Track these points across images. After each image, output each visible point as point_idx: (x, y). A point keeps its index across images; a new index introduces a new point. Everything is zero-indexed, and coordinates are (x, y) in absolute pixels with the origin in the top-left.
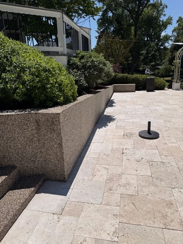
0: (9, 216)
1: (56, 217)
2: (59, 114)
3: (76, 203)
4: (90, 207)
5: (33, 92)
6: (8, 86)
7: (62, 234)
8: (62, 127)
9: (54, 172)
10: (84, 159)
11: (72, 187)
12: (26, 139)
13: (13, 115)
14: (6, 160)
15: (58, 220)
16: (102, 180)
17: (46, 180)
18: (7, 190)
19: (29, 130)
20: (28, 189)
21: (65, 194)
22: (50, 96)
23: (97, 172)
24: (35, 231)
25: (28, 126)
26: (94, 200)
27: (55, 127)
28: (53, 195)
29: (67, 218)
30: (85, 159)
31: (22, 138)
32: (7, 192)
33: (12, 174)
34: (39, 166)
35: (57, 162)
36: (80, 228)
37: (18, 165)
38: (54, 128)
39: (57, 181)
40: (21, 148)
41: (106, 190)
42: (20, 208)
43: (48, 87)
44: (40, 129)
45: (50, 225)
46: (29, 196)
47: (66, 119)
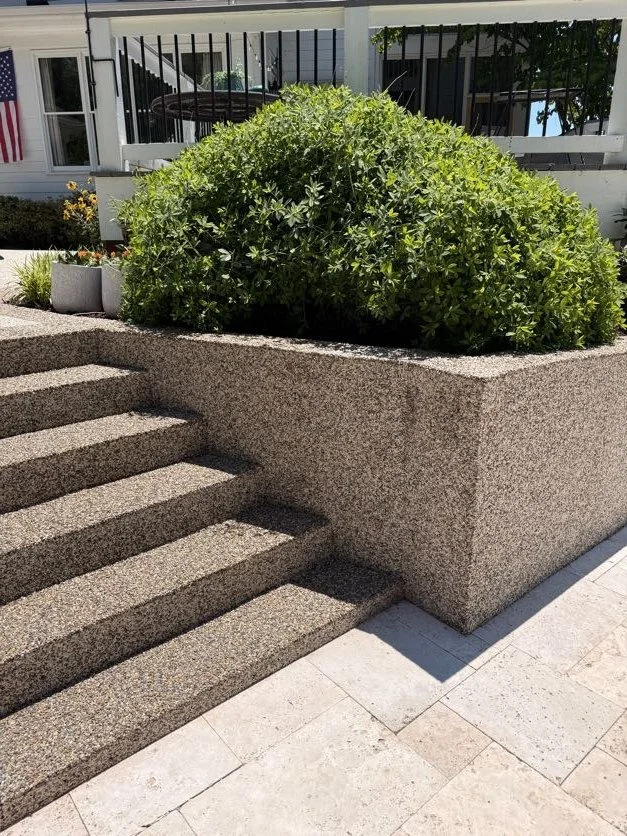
0: (252, 653)
1: (375, 729)
2: (482, 381)
3: (464, 726)
4: (507, 768)
5: (424, 295)
6: (355, 265)
7: (366, 799)
8: (486, 431)
9: (434, 582)
10: (577, 586)
11: (476, 663)
12: (368, 444)
13: (345, 358)
14: (306, 490)
15: (376, 743)
16: (612, 695)
17: (405, 598)
18: (284, 577)
19: (383, 415)
20: (336, 602)
21: (442, 676)
22: (482, 313)
23: (605, 655)
24: (298, 735)
25: (380, 403)
26: (536, 751)
27: (460, 424)
28: (404, 658)
29: (407, 757)
30: (579, 587)
31: (359, 437)
32: (283, 584)
33: (308, 537)
34: (393, 543)
35: (447, 552)
36: (433, 816)
37: (333, 517)
38: (458, 429)
39: (438, 618)
40: (349, 468)
41: (610, 743)
42: (289, 648)
43: (481, 279)
44: (413, 421)
45: (346, 746)
46: (329, 624)
47: (514, 408)
